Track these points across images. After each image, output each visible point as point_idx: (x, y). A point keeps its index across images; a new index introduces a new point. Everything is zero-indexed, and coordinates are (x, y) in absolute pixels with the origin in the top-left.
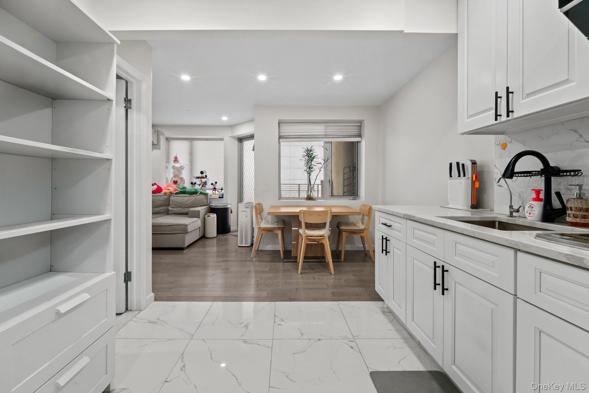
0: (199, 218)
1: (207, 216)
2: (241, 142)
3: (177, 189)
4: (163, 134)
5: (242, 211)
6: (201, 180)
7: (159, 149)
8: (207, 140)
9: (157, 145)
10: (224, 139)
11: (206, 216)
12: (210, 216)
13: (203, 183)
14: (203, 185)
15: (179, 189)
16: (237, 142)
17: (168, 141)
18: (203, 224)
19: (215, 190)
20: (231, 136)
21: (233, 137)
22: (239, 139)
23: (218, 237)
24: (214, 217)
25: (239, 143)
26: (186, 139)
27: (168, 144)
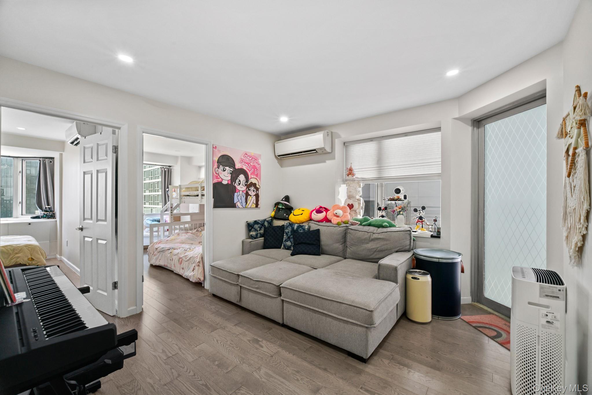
0: (396, 282)
1: (412, 278)
2: (478, 128)
3: (355, 222)
4: (339, 137)
5: (530, 303)
6: (396, 203)
7: (334, 158)
8: (406, 136)
9: (331, 153)
10: (442, 128)
11: (410, 276)
12: (419, 279)
13: (400, 208)
14: (400, 212)
15: (357, 222)
16: (470, 129)
17: (346, 147)
18: (404, 295)
19: (422, 222)
20: (457, 116)
21: (460, 119)
22: (475, 120)
23: (434, 324)
24: (426, 282)
25: (475, 129)
26: (371, 140)
27: (346, 151)
